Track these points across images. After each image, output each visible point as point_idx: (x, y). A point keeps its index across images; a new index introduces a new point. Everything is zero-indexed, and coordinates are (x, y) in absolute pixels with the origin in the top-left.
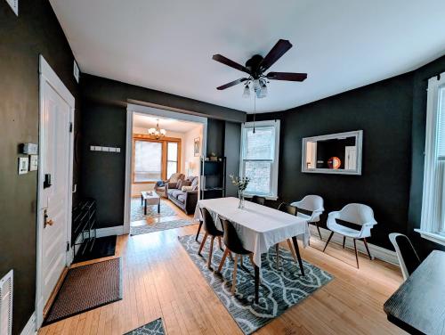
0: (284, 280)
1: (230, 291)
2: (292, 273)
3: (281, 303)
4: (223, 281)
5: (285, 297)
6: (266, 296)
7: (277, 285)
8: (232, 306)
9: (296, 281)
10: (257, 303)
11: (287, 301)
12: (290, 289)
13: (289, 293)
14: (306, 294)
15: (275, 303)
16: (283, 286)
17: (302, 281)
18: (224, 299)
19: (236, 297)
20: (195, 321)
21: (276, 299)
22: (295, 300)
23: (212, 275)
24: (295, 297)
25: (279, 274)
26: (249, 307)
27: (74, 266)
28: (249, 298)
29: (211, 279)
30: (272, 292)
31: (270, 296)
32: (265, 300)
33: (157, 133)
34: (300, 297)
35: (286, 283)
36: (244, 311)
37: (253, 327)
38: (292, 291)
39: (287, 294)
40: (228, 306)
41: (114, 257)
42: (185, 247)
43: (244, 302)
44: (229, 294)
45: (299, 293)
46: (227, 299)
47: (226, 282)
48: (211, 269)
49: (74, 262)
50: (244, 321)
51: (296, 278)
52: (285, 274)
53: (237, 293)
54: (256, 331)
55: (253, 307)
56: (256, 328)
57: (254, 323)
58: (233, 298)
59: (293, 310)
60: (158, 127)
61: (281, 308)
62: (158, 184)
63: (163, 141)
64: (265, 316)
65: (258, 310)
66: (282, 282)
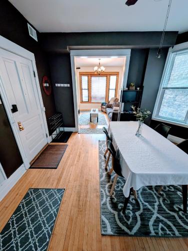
0: (160, 205)
1: (109, 192)
2: (172, 203)
3: (145, 226)
4: (109, 182)
5: (151, 223)
6: (134, 211)
7: (150, 207)
8: (105, 204)
9: (172, 213)
10: (124, 213)
11: (151, 228)
12: (161, 218)
13: (158, 221)
14: (177, 233)
15: (139, 223)
16: (155, 211)
17: (180, 218)
18: (102, 196)
19: (112, 199)
20: (79, 201)
21: (142, 219)
22: (160, 232)
23: (105, 173)
24: (162, 229)
25: (158, 198)
26: (116, 213)
27: (51, 144)
28: (120, 205)
29: (102, 176)
30: (141, 211)
31: (138, 214)
32: (131, 215)
33: (100, 70)
34: (168, 232)
35: (160, 210)
36: (111, 213)
37: (109, 231)
38: (162, 221)
39: (155, 221)
40: (102, 202)
41: (66, 144)
42: (100, 148)
43: (114, 206)
44: (108, 194)
45: (169, 227)
46: (105, 197)
47: (110, 183)
48: (106, 169)
49: (52, 142)
50: (107, 221)
51: (174, 211)
52: (164, 200)
53: (113, 196)
54: (111, 236)
55: (119, 215)
56: (112, 233)
57: (112, 228)
58: (109, 199)
59: (154, 240)
60: (99, 65)
61: (143, 230)
62: (103, 104)
63: (107, 75)
64: (124, 228)
65: (121, 219)
66: (156, 207)
